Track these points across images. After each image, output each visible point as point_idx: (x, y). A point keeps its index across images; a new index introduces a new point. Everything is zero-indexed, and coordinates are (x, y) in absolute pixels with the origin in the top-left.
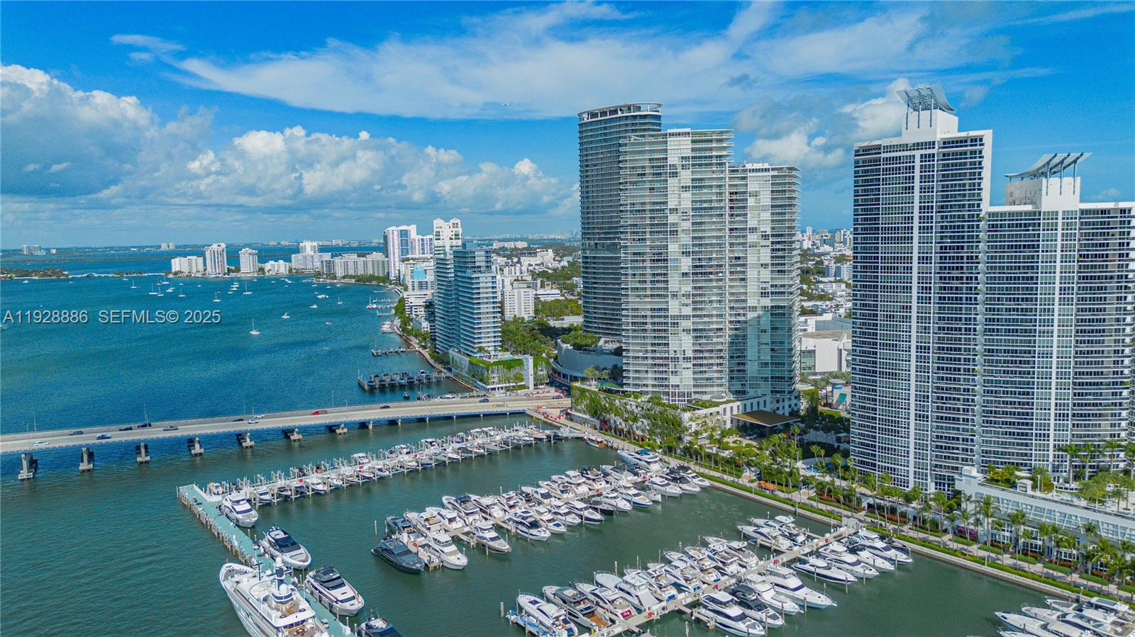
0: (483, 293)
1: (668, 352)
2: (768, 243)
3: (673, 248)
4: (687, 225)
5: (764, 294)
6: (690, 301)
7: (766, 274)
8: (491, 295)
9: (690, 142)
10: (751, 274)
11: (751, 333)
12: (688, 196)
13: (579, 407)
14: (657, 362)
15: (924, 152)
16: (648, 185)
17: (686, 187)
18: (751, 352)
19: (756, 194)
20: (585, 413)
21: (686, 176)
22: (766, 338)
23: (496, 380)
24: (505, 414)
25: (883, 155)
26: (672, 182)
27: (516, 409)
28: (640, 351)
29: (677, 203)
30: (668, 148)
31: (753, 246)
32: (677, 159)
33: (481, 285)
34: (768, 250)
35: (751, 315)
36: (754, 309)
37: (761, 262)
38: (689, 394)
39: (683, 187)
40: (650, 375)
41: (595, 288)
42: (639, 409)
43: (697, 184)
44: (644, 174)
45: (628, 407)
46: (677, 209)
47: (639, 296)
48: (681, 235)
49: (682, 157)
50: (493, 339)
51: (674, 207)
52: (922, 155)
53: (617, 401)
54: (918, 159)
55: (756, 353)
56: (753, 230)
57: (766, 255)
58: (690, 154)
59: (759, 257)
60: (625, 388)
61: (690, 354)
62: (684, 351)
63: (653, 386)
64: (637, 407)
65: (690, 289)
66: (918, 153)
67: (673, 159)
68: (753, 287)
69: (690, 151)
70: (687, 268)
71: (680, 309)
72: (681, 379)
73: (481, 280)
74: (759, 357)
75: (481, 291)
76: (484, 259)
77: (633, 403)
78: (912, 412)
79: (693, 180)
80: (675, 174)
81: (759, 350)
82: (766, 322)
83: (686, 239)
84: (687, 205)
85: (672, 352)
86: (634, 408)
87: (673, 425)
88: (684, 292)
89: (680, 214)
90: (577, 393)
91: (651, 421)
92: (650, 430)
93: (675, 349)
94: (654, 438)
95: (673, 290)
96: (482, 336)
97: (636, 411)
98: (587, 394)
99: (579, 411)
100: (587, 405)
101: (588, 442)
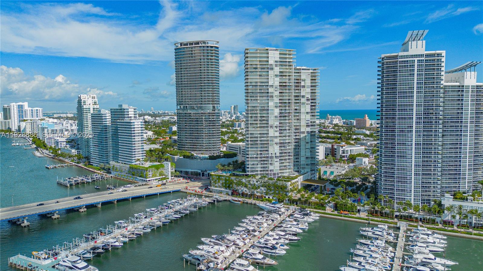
0: (136, 130)
1: (268, 154)
2: (309, 102)
3: (271, 104)
4: (277, 93)
5: (308, 126)
6: (278, 129)
7: (308, 117)
8: (140, 132)
9: (278, 54)
10: (303, 116)
11: (303, 143)
12: (278, 79)
13: (217, 185)
14: (263, 159)
16: (258, 73)
17: (277, 75)
18: (303, 153)
19: (304, 80)
20: (220, 187)
21: (277, 70)
22: (309, 146)
23: (151, 176)
24: (170, 192)
25: (399, 60)
26: (271, 72)
27: (176, 189)
28: (255, 154)
29: (273, 83)
30: (269, 56)
31: (303, 104)
32: (273, 61)
33: (135, 126)
34: (309, 106)
35: (302, 136)
36: (303, 132)
37: (307, 111)
38: (278, 174)
39: (275, 75)
40: (259, 166)
42: (259, 182)
43: (282, 75)
44: (257, 68)
45: (251, 182)
46: (273, 85)
47: (254, 127)
48: (274, 98)
49: (275, 61)
50: (141, 155)
51: (271, 84)
52: (418, 60)
53: (243, 180)
54: (416, 62)
55: (304, 153)
56: (303, 96)
57: (308, 108)
58: (279, 60)
59: (305, 109)
60: (247, 173)
61: (278, 155)
62: (276, 153)
63: (260, 171)
64: (257, 182)
65: (278, 124)
66: (416, 59)
67: (271, 62)
68: (303, 123)
69: (278, 58)
70: (277, 113)
71: (274, 133)
72: (274, 167)
73: (135, 123)
74: (306, 154)
76: (133, 113)
77: (254, 180)
78: (413, 172)
79: (280, 72)
80: (272, 69)
81: (305, 151)
82: (308, 139)
83: (277, 100)
84: (277, 84)
85: (270, 154)
86: (255, 182)
87: (281, 189)
88: (275, 125)
89: (274, 88)
90: (215, 178)
91: (267, 188)
92: (266, 192)
93: (271, 152)
94: (269, 196)
95: (271, 124)
96: (136, 153)
97: (256, 184)
98: (223, 178)
99: (216, 187)
100: (222, 183)
101: (233, 201)
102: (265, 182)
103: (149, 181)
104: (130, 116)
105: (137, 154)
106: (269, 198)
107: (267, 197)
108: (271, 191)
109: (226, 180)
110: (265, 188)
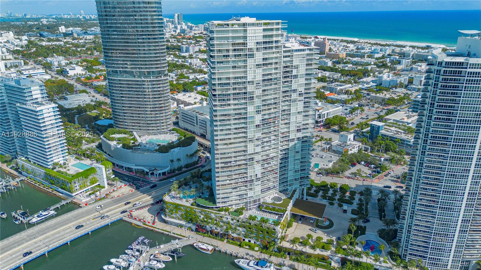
0: (48, 121)
1: (246, 177)
2: (302, 98)
3: (251, 109)
4: (258, 92)
5: (299, 131)
6: (260, 143)
7: (300, 118)
9: (261, 31)
10: (293, 119)
11: (291, 154)
12: (260, 71)
13: (174, 215)
16: (231, 64)
17: (259, 65)
18: (291, 166)
19: (297, 67)
20: (179, 219)
21: (259, 56)
22: (299, 156)
23: (78, 187)
24: (108, 225)
25: (469, 70)
26: (250, 61)
27: (115, 219)
28: (227, 180)
29: (253, 77)
30: (248, 35)
31: (295, 101)
32: (253, 44)
34: (302, 103)
35: (291, 144)
36: (293, 140)
37: (298, 111)
38: (259, 200)
39: (257, 65)
41: (122, 100)
43: (266, 63)
44: (229, 56)
46: (253, 81)
47: (226, 144)
48: (256, 100)
49: (257, 43)
51: (251, 80)
55: (293, 165)
56: (295, 91)
57: (300, 106)
58: (262, 40)
59: (297, 108)
60: (218, 205)
61: (259, 176)
62: (256, 175)
65: (260, 135)
67: (251, 44)
68: (293, 127)
69: (261, 38)
70: (258, 122)
71: (254, 149)
72: (254, 192)
74: (294, 167)
77: (229, 217)
79: (264, 59)
80: (252, 56)
81: (295, 163)
82: (299, 146)
83: (258, 102)
84: (259, 78)
85: (249, 177)
86: (229, 220)
87: (267, 233)
88: (256, 138)
89: (255, 85)
90: (171, 207)
91: (246, 229)
92: (245, 234)
93: (251, 175)
94: (250, 239)
95: (251, 137)
96: (52, 152)
97: (231, 222)
98: (182, 208)
99: (173, 218)
100: (182, 215)
101: (200, 249)
102: (243, 222)
104: (34, 97)
106: (250, 241)
107: (247, 240)
108: (252, 233)
109: (187, 212)
110: (244, 230)
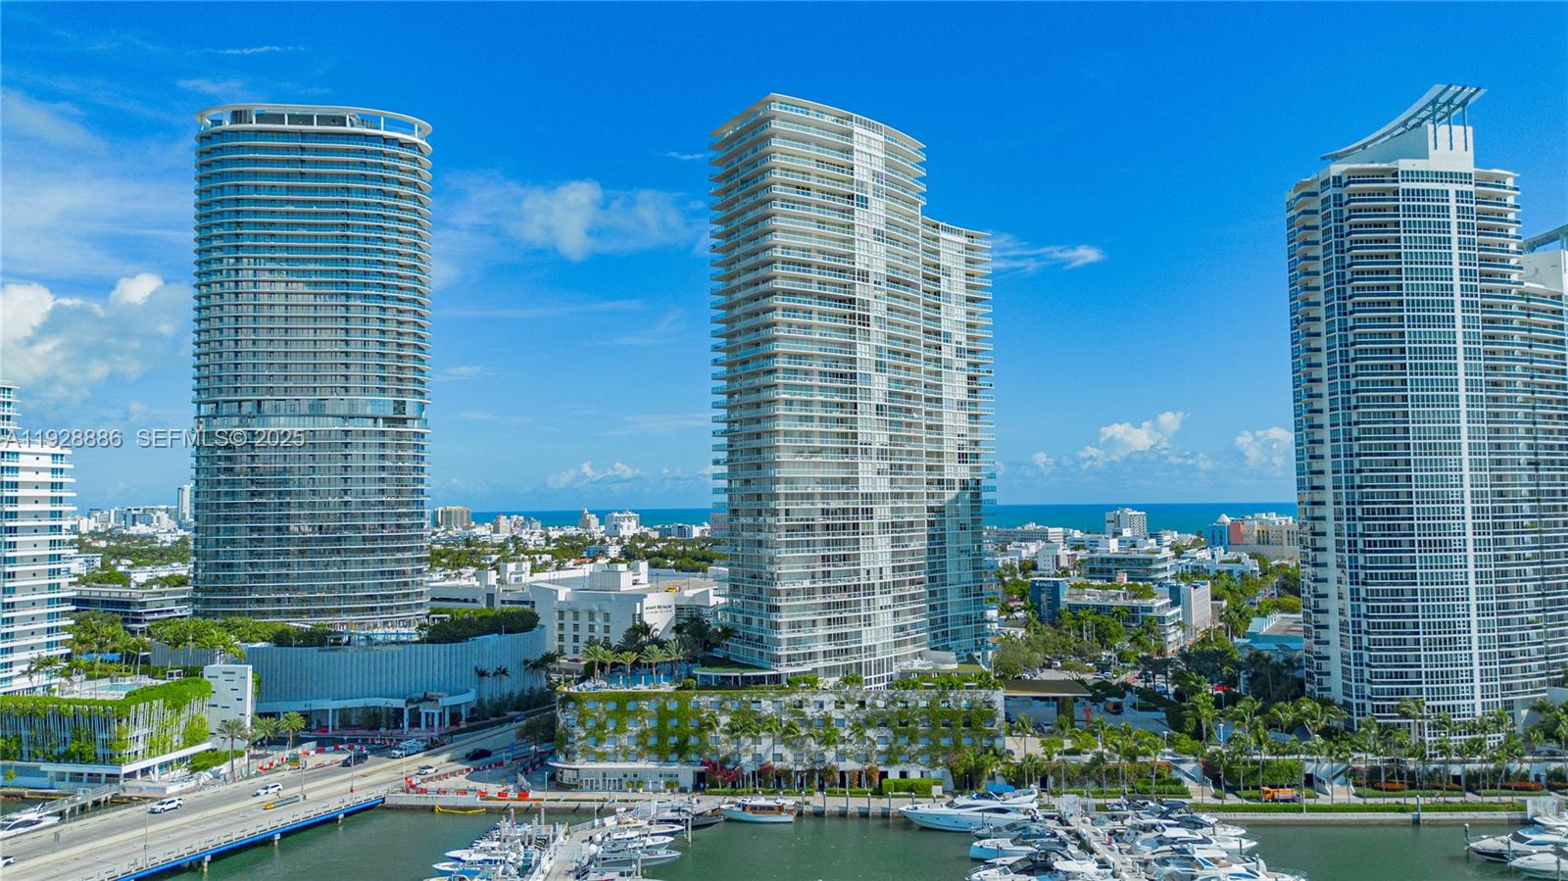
0: (27, 500)
1: (857, 573)
2: (963, 363)
4: (880, 309)
5: (962, 458)
6: (886, 464)
7: (963, 421)
8: (48, 507)
9: (882, 147)
10: (948, 418)
11: (950, 529)
12: (881, 250)
14: (835, 598)
15: (1459, 187)
16: (814, 213)
17: (879, 232)
18: (952, 570)
19: (948, 273)
21: (879, 211)
22: (967, 541)
23: (140, 746)
25: (1402, 185)
26: (860, 216)
27: (362, 797)
28: (801, 577)
29: (866, 261)
30: (855, 146)
31: (948, 366)
32: (865, 172)
33: (22, 477)
34: (964, 376)
36: (951, 484)
37: (958, 397)
38: (889, 663)
39: (875, 231)
40: (821, 631)
42: (848, 707)
45: (810, 711)
46: (867, 273)
47: (799, 450)
48: (874, 328)
49: (874, 174)
50: (45, 639)
51: (863, 268)
52: (1457, 192)
53: (765, 703)
54: (1452, 197)
55: (956, 569)
56: (947, 337)
57: (961, 386)
58: (883, 170)
59: (954, 389)
60: (775, 670)
61: (888, 576)
62: (881, 571)
63: (826, 655)
64: (840, 705)
65: (886, 440)
66: (1452, 188)
67: (861, 172)
68: (950, 444)
69: (882, 163)
70: (882, 395)
71: (874, 481)
72: (878, 633)
73: (24, 461)
74: (960, 576)
75: (21, 493)
77: (820, 698)
79: (888, 222)
80: (864, 202)
81: (959, 562)
82: (965, 510)
83: (878, 336)
84: (879, 268)
85: (863, 574)
86: (829, 708)
87: (968, 724)
88: (878, 446)
89: (871, 284)
90: (598, 710)
91: (892, 728)
92: (889, 751)
93: (867, 567)
94: (903, 767)
95: (865, 440)
96: (17, 628)
97: (837, 714)
98: (644, 705)
99: (602, 757)
100: (643, 735)
101: (749, 816)
103: (131, 775)
105: (22, 634)
106: (903, 775)
107: (894, 774)
108: (913, 740)
109: (663, 715)
110: (886, 732)
